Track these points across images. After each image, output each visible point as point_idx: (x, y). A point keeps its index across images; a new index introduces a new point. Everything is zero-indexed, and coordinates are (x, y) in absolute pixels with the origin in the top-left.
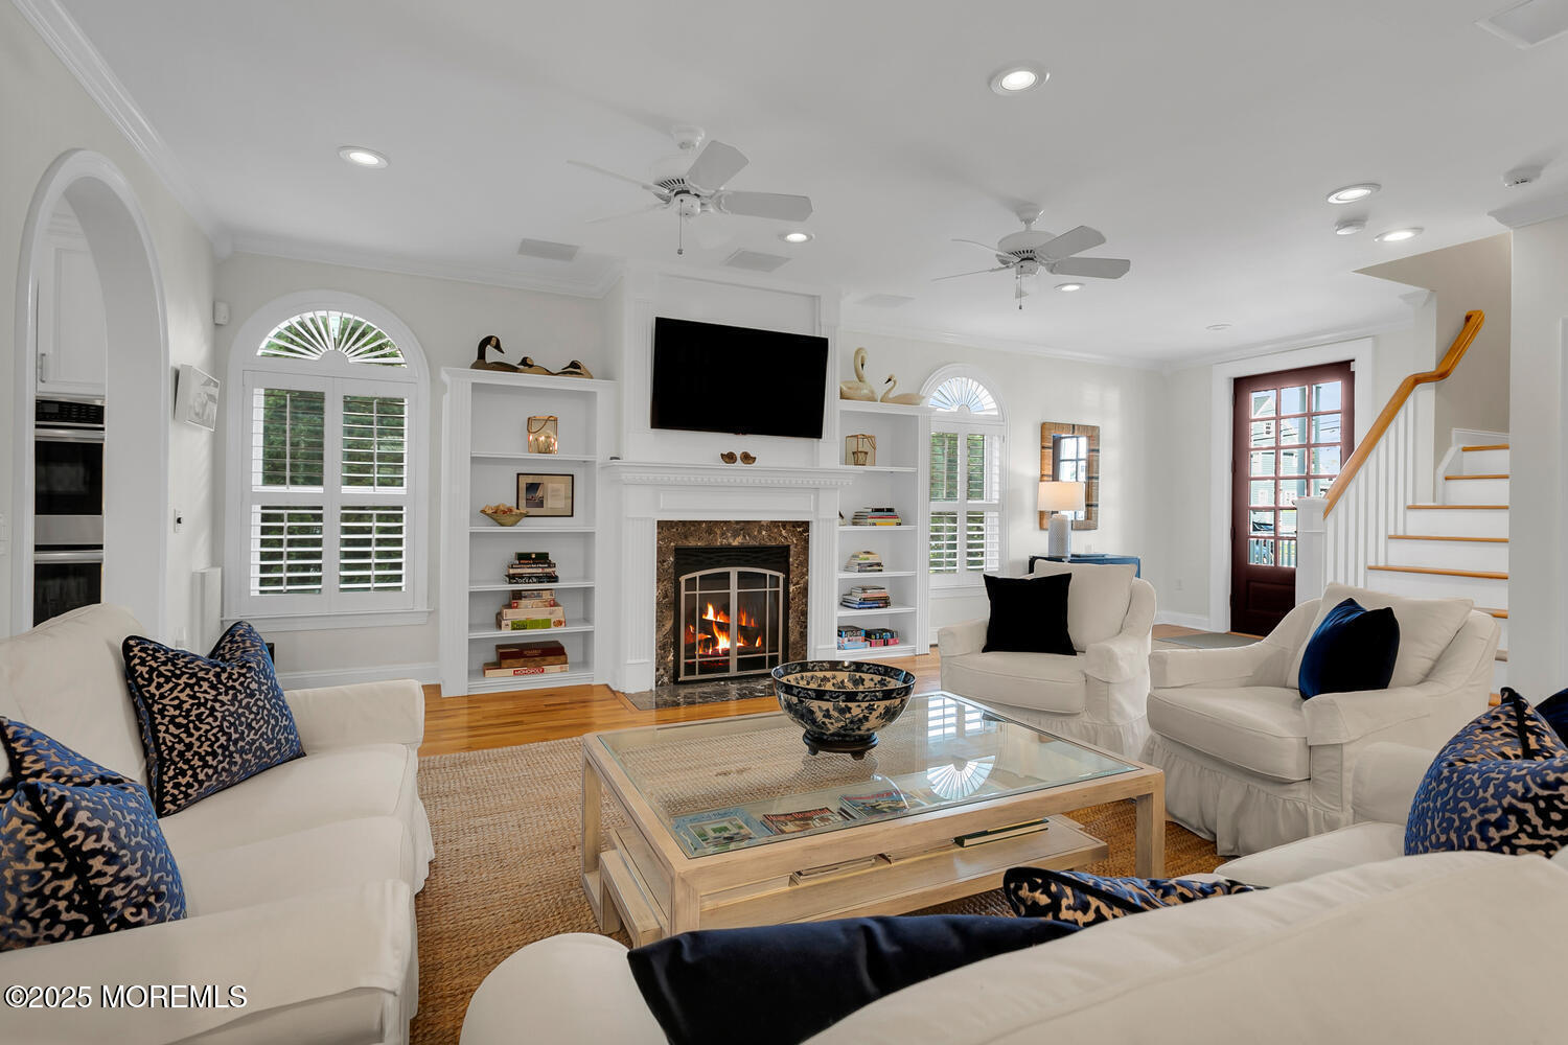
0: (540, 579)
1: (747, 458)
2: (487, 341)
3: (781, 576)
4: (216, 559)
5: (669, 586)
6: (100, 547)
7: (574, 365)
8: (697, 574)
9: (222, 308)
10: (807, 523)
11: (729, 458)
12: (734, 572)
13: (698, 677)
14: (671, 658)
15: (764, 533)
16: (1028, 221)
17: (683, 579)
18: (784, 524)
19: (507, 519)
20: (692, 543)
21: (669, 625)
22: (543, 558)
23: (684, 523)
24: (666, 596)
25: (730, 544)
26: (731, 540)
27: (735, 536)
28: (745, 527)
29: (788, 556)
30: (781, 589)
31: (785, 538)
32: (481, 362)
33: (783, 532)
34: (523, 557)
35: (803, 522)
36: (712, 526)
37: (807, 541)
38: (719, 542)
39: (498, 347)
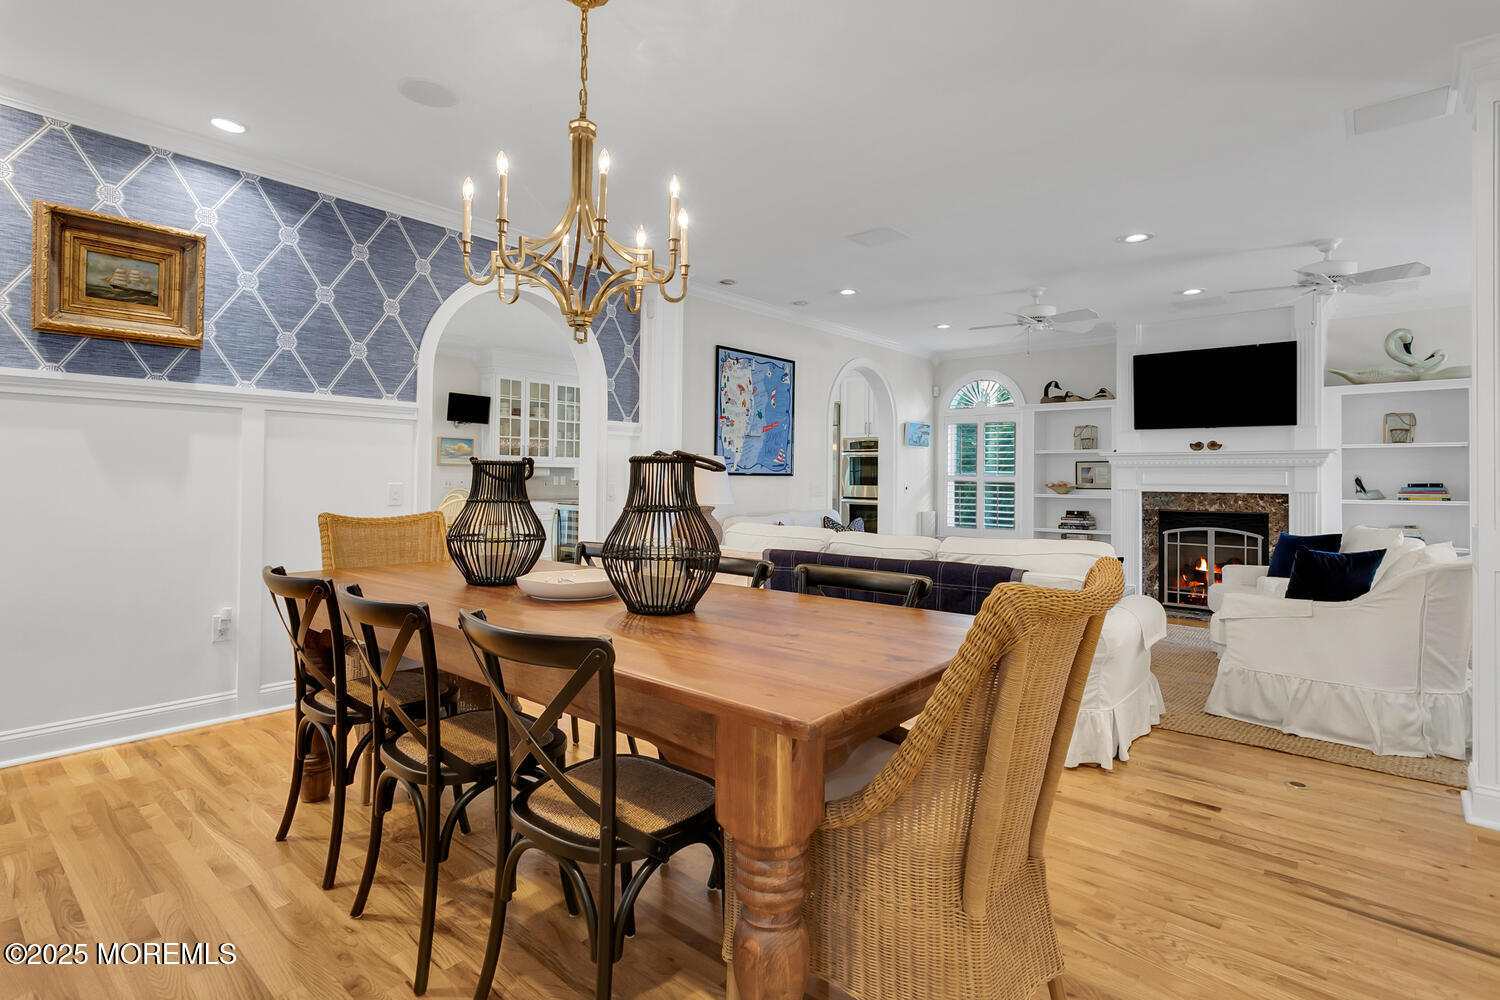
0: (1077, 527)
1: (1213, 445)
2: (1049, 385)
3: (1260, 538)
4: (934, 507)
5: (1156, 539)
6: (876, 499)
7: (1102, 391)
8: (1178, 531)
9: (936, 389)
10: (1287, 496)
11: (1198, 446)
12: (1211, 531)
13: (1178, 604)
14: (1156, 587)
15: (1240, 502)
16: (1326, 251)
17: (1166, 533)
18: (1262, 496)
19: (1063, 490)
20: (1174, 508)
21: (1155, 564)
22: (1082, 515)
23: (1166, 494)
24: (1152, 544)
25: (1206, 510)
26: (1208, 507)
27: (1211, 505)
28: (1222, 497)
29: (1267, 522)
30: (1260, 548)
31: (1261, 507)
32: (1046, 398)
33: (1261, 502)
34: (1070, 513)
35: (1283, 495)
36: (1191, 496)
37: (1287, 510)
38: (1197, 508)
39: (1057, 386)
